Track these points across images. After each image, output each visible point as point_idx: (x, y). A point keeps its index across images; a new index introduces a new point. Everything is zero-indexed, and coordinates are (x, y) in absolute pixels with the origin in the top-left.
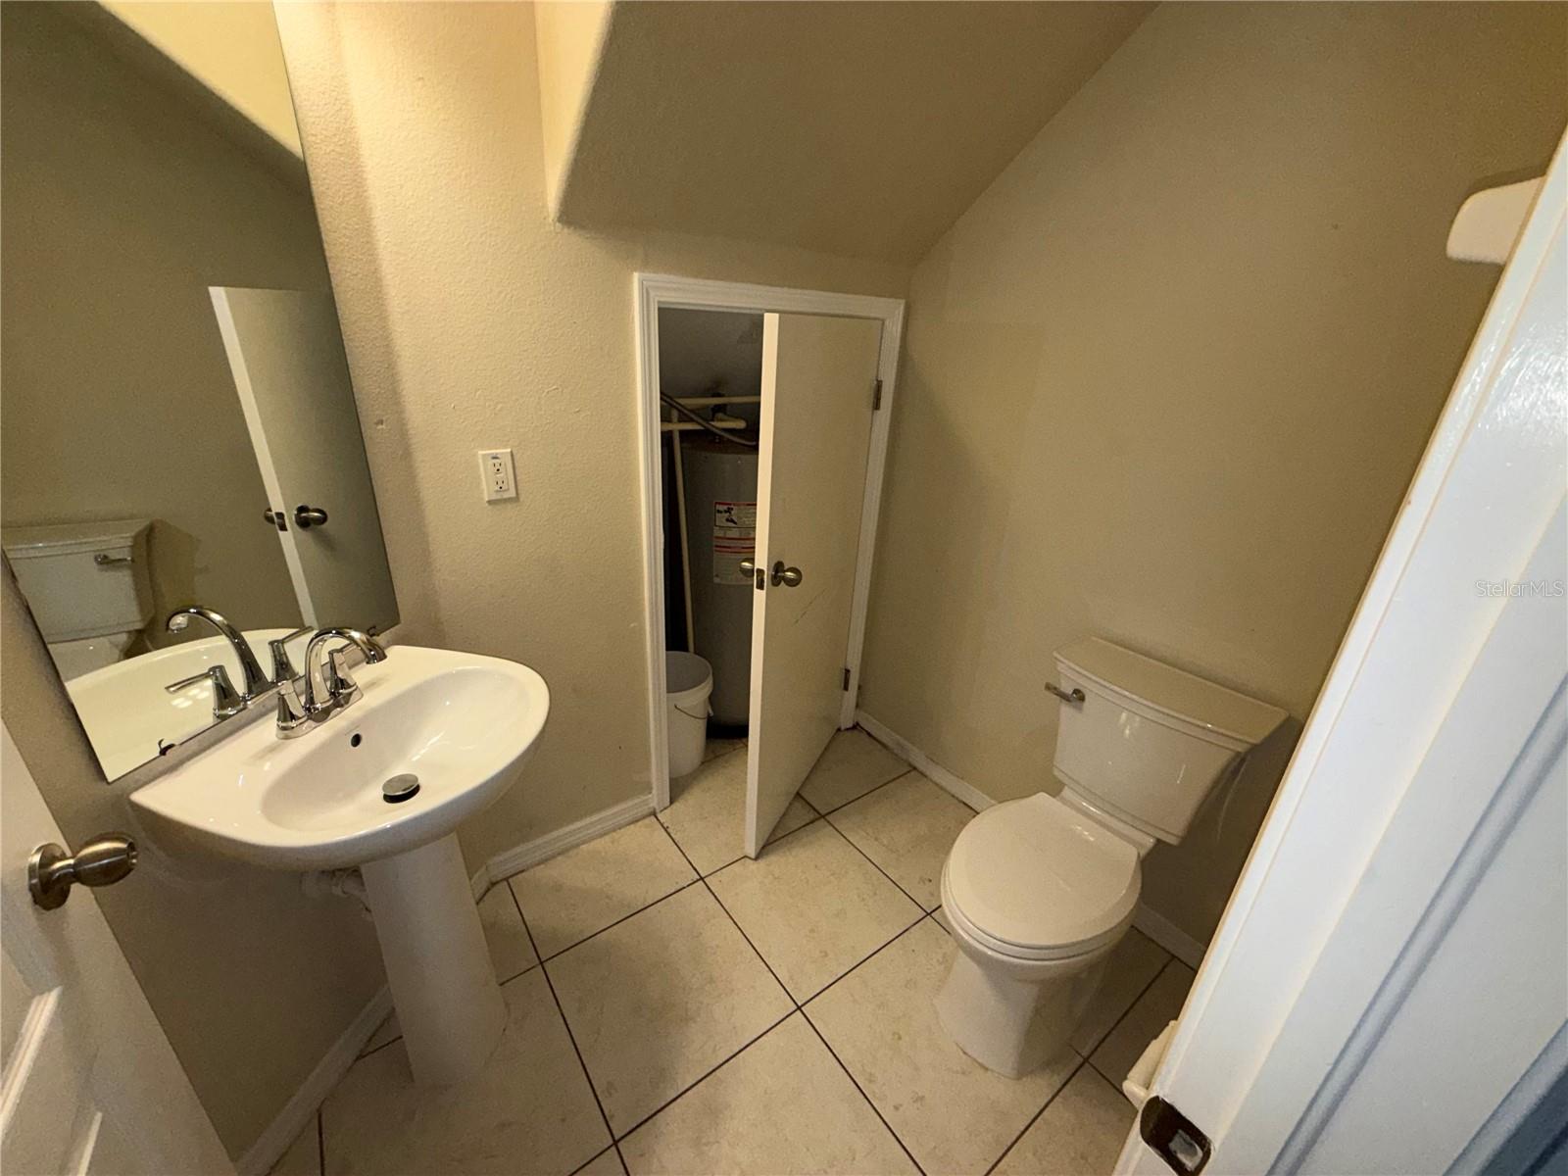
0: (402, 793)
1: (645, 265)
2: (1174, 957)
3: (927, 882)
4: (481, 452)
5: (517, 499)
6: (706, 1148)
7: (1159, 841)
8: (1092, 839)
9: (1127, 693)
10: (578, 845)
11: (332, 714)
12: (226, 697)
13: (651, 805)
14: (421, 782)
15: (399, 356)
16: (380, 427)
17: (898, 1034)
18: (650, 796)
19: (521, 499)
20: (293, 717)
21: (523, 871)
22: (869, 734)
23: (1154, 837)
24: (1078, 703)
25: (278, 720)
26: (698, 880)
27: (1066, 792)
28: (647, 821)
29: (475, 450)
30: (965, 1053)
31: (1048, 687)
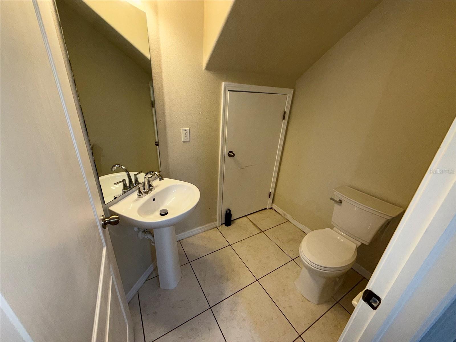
0: (164, 213)
1: (226, 80)
2: (364, 278)
3: (292, 251)
4: (182, 129)
5: (189, 141)
6: (234, 312)
7: (362, 244)
8: (342, 241)
9: (354, 201)
10: (197, 234)
11: (149, 193)
12: (125, 187)
13: (216, 225)
14: (168, 211)
15: (165, 104)
16: (160, 122)
17: (285, 290)
18: (216, 222)
19: (191, 141)
20: (141, 193)
21: (183, 239)
22: (275, 211)
23: (360, 242)
24: (340, 204)
25: (138, 193)
26: (229, 245)
27: (335, 229)
28: (215, 229)
29: (181, 128)
30: (303, 296)
31: (331, 199)
